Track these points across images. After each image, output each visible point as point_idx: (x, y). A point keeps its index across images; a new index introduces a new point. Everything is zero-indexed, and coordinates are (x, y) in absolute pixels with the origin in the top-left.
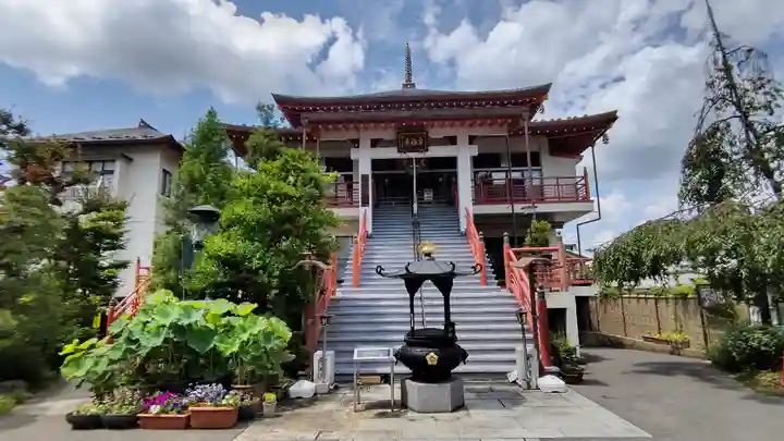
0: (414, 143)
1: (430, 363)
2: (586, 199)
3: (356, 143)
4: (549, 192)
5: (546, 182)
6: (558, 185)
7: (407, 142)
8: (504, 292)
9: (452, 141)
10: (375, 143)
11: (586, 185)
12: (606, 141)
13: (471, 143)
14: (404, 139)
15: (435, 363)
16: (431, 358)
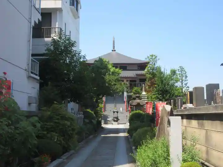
16: (116, 119)
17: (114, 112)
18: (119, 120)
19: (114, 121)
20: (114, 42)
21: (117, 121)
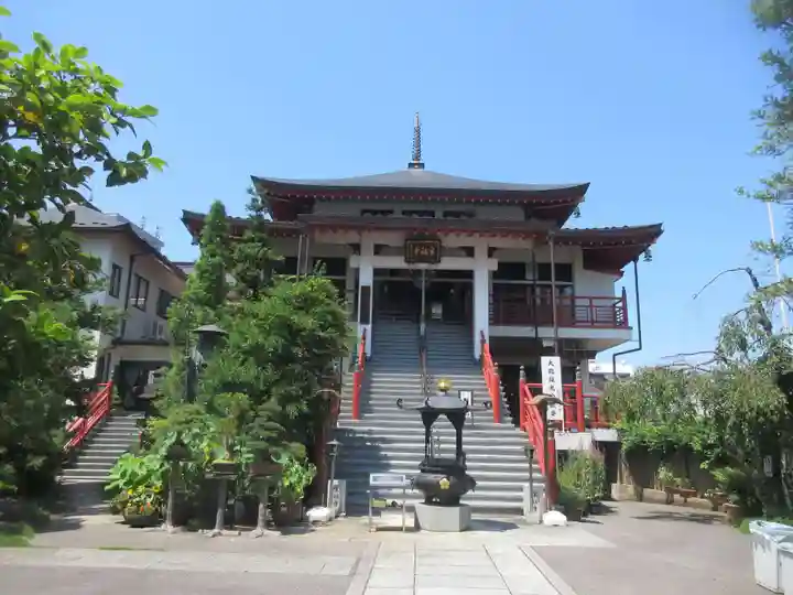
0: (425, 252)
1: (442, 487)
2: (624, 324)
3: (356, 248)
4: (580, 314)
5: (578, 302)
6: (591, 306)
7: (417, 251)
8: (518, 431)
9: (470, 252)
10: (378, 250)
11: (624, 308)
12: (648, 258)
13: (490, 255)
14: (414, 248)
15: (447, 487)
16: (444, 482)
17: (429, 416)
18: (471, 483)
19: (433, 496)
20: (418, 131)
21: (450, 499)
